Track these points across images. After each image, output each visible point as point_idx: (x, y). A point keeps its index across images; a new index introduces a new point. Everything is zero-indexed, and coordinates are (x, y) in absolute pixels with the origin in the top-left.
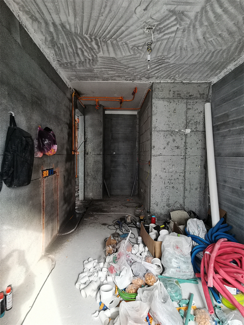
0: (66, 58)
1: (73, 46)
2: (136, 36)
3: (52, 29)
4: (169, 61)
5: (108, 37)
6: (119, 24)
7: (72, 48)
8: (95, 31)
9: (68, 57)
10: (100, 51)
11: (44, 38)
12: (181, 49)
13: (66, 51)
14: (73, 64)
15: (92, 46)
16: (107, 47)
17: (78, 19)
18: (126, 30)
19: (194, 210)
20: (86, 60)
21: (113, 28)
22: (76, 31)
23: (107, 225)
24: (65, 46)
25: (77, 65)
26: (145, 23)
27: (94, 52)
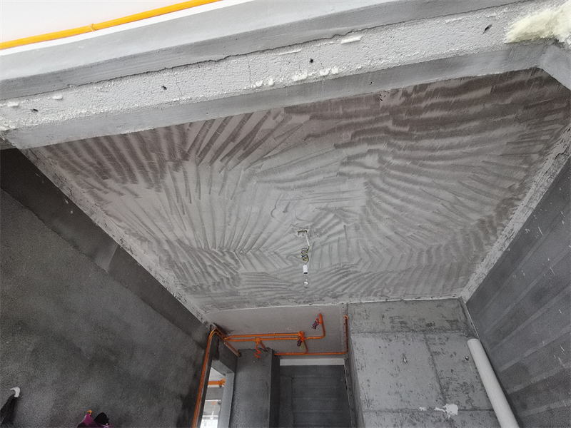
0: (193, 280)
1: (199, 264)
2: (286, 243)
3: (166, 247)
4: (358, 269)
5: (245, 247)
6: (257, 230)
7: (198, 266)
8: (226, 243)
9: (195, 278)
10: (239, 267)
11: (158, 258)
12: (367, 252)
13: (191, 270)
14: (204, 287)
15: (227, 261)
16: (249, 259)
17: (198, 232)
18: (269, 237)
20: (222, 279)
21: (249, 236)
22: (199, 246)
24: (187, 264)
25: (211, 288)
26: (292, 227)
27: (231, 268)
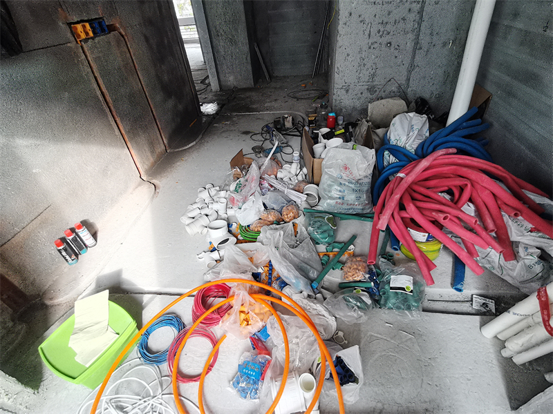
19: (426, 96)
23: (251, 134)
